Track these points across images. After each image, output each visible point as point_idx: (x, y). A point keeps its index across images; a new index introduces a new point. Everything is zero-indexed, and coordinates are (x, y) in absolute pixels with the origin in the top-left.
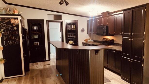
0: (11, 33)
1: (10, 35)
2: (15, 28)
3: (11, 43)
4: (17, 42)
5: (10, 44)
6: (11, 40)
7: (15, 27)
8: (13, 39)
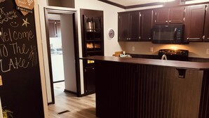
0: (16, 36)
1: (14, 42)
2: (26, 22)
3: (17, 64)
4: (31, 62)
5: (15, 66)
6: (18, 55)
7: (25, 17)
8: (22, 52)
